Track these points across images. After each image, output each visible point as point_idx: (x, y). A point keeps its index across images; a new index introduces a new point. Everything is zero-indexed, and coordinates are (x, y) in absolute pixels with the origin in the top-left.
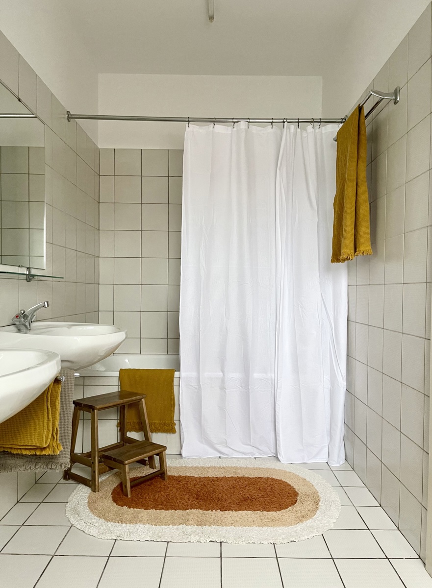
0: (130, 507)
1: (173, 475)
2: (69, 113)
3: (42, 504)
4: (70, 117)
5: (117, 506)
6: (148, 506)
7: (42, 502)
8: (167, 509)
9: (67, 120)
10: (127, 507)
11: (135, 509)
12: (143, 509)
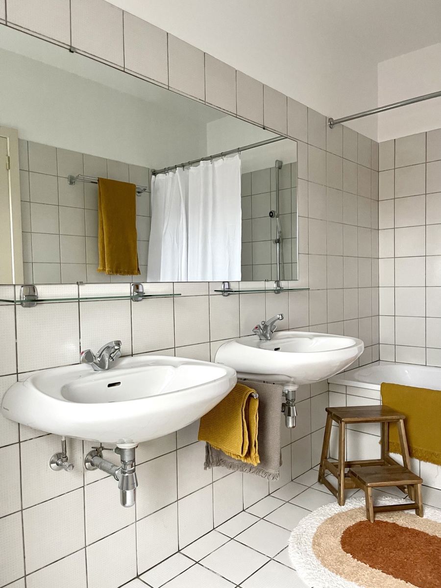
0: (354, 557)
1: (427, 532)
2: (331, 120)
3: (287, 503)
4: (332, 123)
5: (342, 550)
6: (376, 564)
7: (288, 502)
8: (396, 577)
9: (328, 128)
10: (351, 556)
11: (359, 562)
12: (368, 565)
